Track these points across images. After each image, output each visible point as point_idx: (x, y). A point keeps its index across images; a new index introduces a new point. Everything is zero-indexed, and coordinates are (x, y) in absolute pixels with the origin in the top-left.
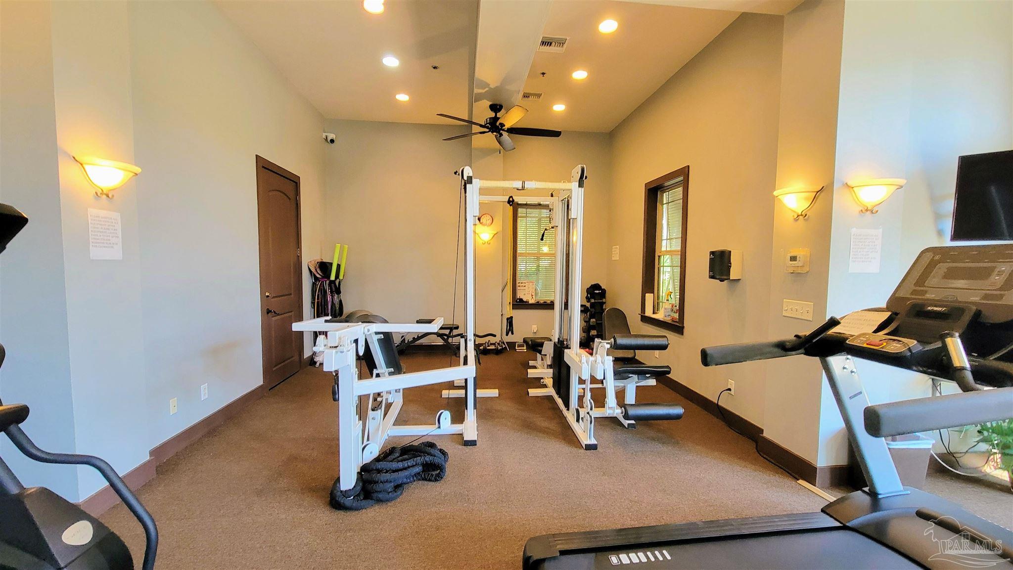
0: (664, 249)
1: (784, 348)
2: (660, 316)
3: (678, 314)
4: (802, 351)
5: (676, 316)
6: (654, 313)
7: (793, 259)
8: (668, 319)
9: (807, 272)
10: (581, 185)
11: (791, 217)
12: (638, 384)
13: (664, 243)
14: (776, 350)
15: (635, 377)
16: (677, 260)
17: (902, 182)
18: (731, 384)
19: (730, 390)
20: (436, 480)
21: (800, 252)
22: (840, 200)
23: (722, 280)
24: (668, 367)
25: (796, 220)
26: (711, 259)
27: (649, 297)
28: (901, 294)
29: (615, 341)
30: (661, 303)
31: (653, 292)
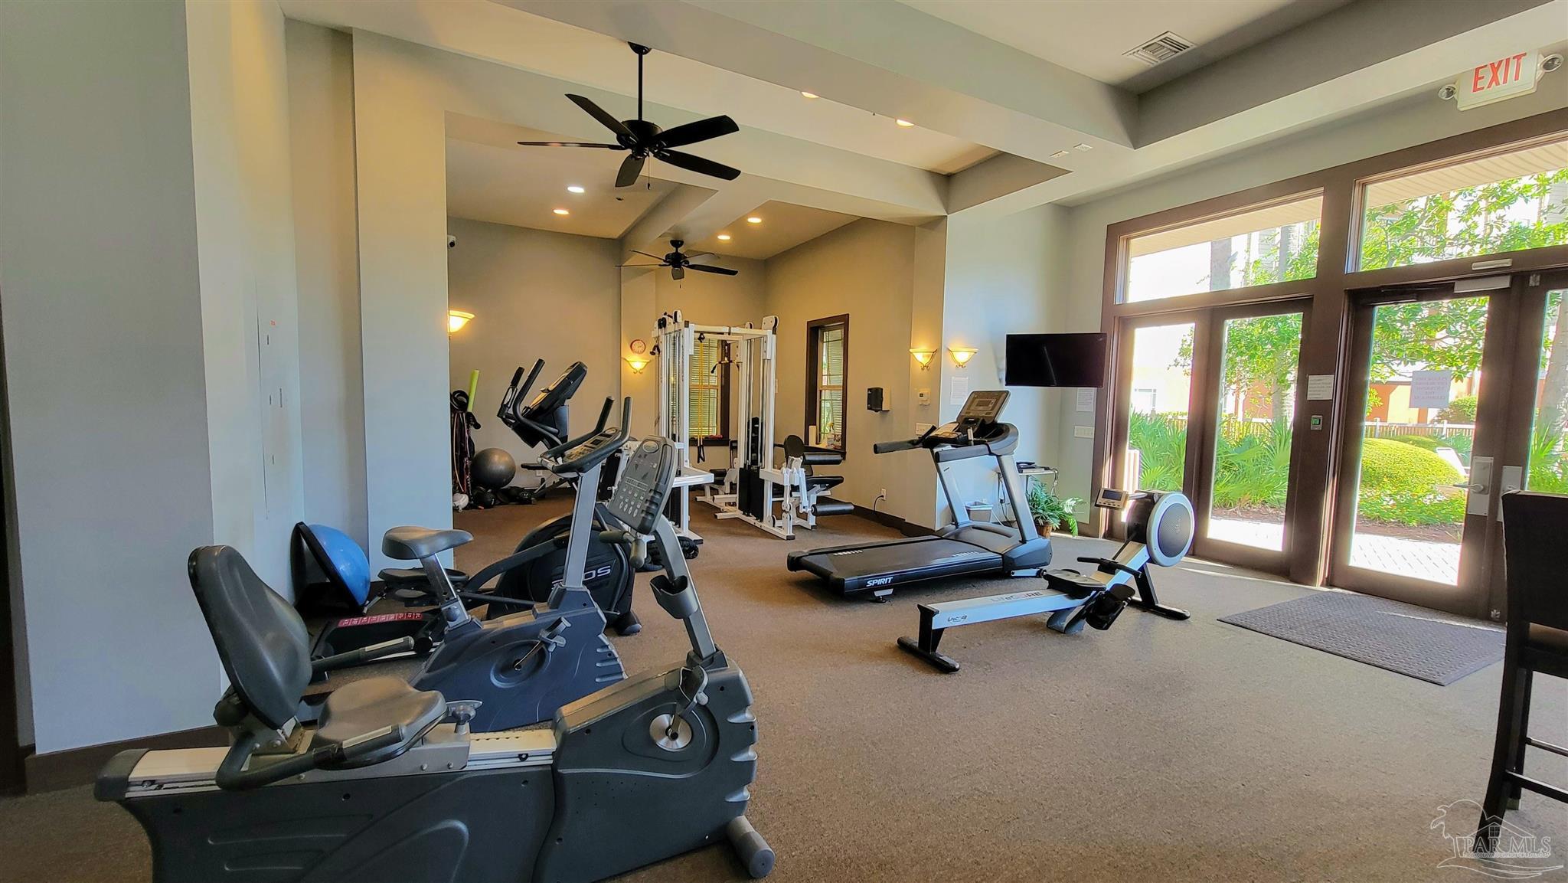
0: (824, 384)
1: (913, 444)
2: (823, 445)
3: (840, 442)
4: (921, 445)
5: (839, 444)
6: (817, 444)
7: (921, 395)
8: (831, 448)
9: (929, 405)
10: (774, 331)
11: (920, 367)
12: (818, 494)
13: (825, 378)
14: (909, 445)
15: (818, 487)
16: (839, 394)
17: (976, 350)
18: (884, 492)
19: (882, 496)
20: (693, 558)
21: (925, 391)
22: (945, 358)
23: (876, 411)
24: (841, 477)
25: (923, 369)
26: (869, 394)
27: (812, 429)
28: (962, 414)
29: (804, 457)
30: (822, 435)
31: (815, 425)
